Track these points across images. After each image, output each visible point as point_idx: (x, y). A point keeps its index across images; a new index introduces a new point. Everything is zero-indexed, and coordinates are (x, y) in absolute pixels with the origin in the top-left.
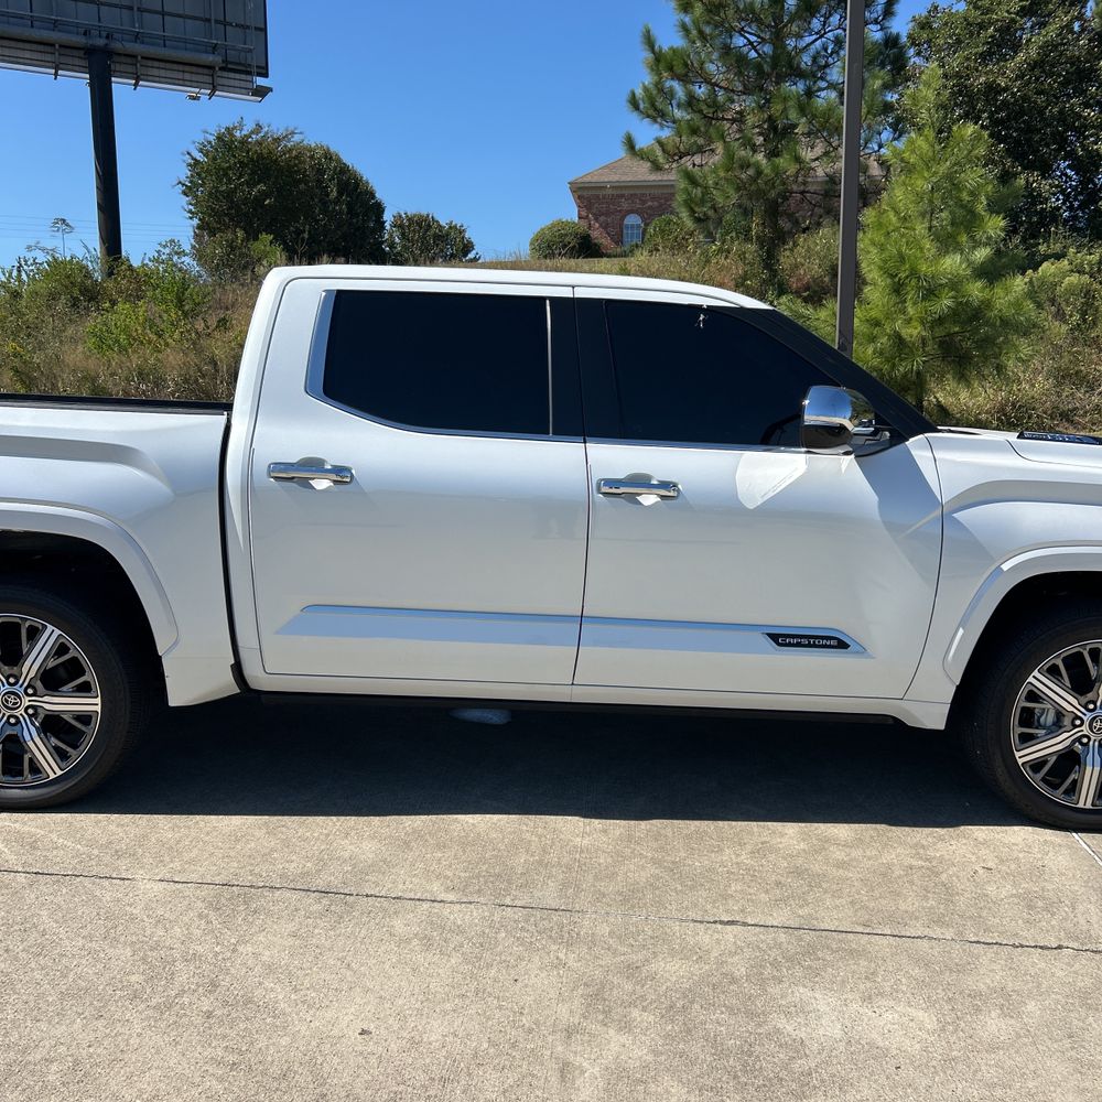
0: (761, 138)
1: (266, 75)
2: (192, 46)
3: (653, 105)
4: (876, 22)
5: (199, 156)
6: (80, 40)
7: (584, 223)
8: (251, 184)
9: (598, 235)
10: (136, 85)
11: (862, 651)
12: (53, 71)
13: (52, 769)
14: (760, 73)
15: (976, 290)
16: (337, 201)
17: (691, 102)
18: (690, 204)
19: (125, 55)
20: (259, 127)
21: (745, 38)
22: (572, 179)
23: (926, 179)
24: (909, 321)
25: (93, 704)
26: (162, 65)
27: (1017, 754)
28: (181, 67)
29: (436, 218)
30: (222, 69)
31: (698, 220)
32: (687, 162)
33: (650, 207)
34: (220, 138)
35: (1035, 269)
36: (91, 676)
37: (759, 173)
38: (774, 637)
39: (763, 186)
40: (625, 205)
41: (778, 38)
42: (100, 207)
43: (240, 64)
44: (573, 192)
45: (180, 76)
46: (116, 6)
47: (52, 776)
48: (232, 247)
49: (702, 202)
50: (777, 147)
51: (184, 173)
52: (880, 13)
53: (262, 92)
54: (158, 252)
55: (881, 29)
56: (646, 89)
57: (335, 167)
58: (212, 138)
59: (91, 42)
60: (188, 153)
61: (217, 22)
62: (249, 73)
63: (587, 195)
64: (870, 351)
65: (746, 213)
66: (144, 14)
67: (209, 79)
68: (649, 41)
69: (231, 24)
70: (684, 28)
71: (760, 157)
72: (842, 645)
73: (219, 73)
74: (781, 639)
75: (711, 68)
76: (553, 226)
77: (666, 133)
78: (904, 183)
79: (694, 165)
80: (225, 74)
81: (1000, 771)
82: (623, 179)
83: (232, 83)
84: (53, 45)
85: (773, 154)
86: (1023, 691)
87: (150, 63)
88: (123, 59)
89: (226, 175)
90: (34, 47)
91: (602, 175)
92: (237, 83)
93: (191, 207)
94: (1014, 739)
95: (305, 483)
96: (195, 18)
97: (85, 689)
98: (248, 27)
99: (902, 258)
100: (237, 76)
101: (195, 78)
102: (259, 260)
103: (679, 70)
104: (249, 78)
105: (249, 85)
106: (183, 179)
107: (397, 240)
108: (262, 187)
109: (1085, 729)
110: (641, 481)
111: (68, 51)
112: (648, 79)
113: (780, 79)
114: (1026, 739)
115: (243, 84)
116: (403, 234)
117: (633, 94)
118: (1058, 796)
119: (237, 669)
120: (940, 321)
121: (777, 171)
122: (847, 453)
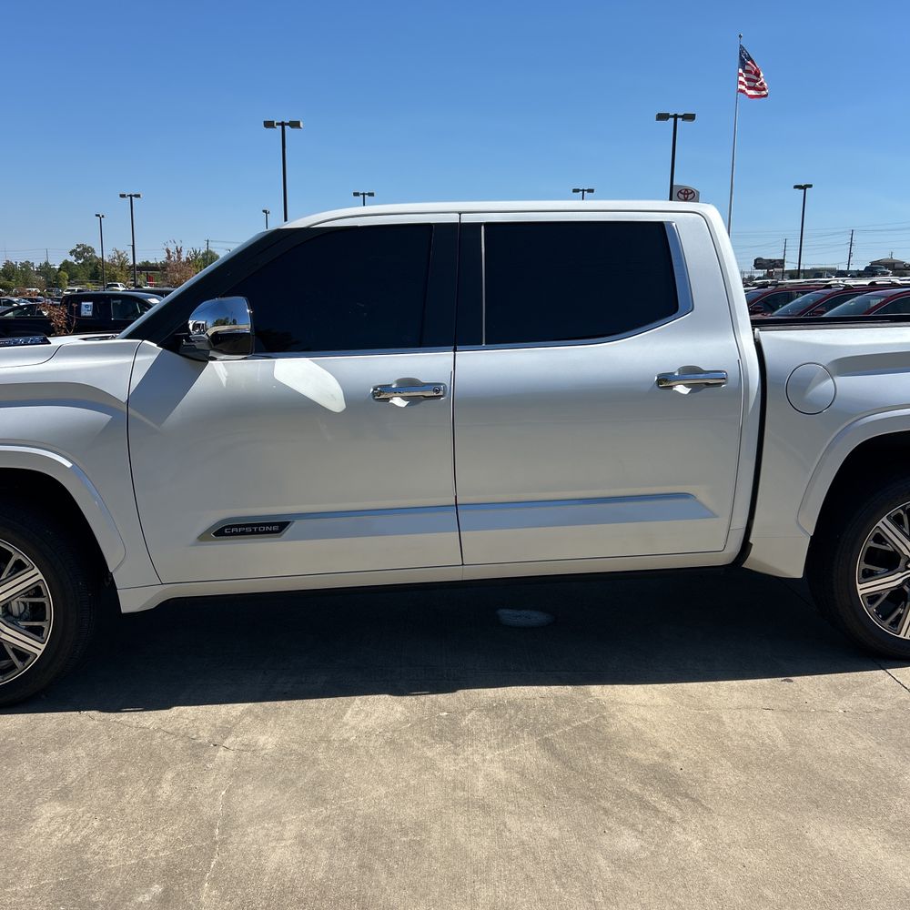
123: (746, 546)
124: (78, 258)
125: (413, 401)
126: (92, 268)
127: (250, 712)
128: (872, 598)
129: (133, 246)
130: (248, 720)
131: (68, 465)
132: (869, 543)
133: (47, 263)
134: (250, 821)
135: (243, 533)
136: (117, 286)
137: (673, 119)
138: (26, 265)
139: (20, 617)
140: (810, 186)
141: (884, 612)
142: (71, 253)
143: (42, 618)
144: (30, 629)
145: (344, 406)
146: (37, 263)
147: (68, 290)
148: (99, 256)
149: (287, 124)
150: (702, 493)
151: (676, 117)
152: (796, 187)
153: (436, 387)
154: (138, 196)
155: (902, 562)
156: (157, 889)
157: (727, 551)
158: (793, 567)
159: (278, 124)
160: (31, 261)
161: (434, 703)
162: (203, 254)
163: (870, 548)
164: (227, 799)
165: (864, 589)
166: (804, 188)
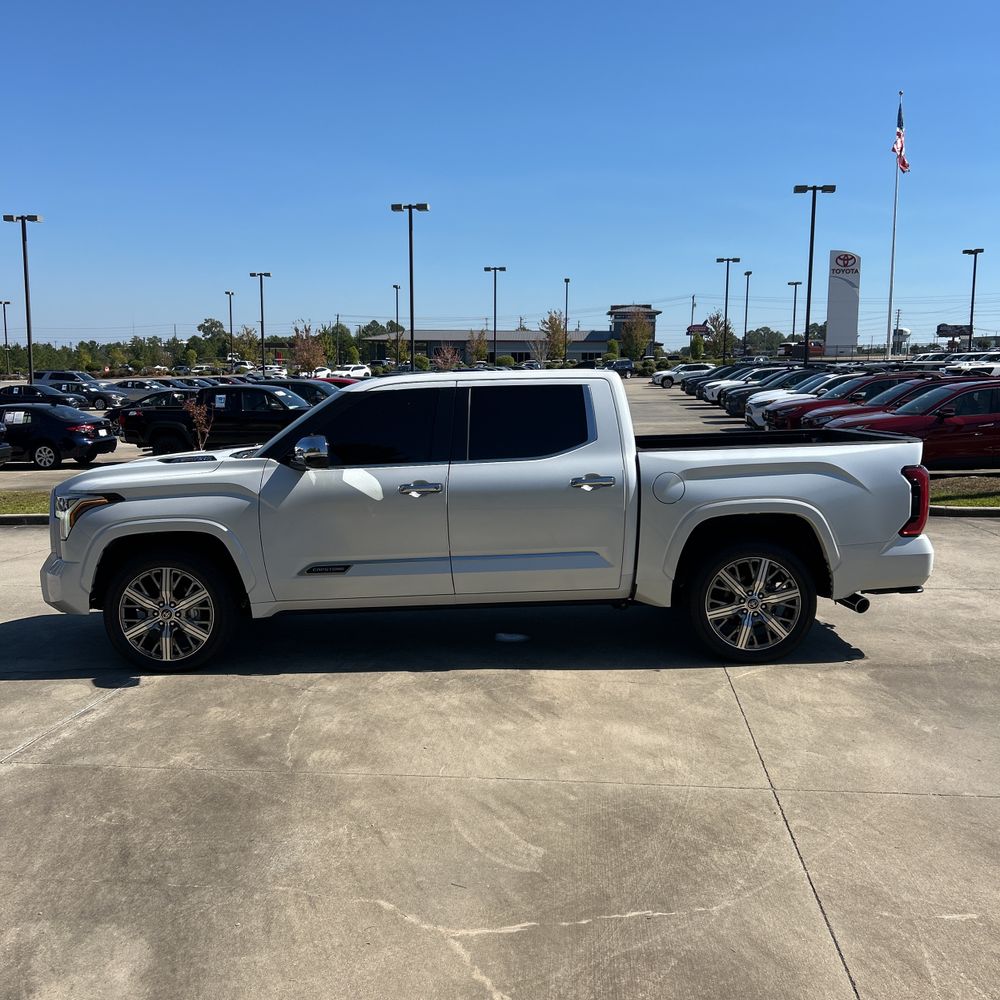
123: (634, 586)
124: (206, 334)
125: (423, 494)
126: (220, 344)
127: (324, 677)
128: (718, 621)
129: (262, 322)
130: (323, 680)
131: (226, 530)
132: (713, 585)
133: (174, 339)
134: (317, 716)
135: (324, 572)
136: (245, 364)
137: (812, 191)
138: (154, 340)
139: (195, 619)
140: (982, 251)
141: (726, 631)
142: (199, 328)
143: (208, 619)
144: (200, 625)
145: (382, 497)
146: (165, 338)
147: (197, 369)
148: (228, 331)
149: (414, 207)
150: (603, 552)
151: (814, 189)
152: (965, 252)
153: (436, 485)
154: (268, 275)
155: (737, 598)
156: (269, 735)
157: (621, 589)
158: (664, 599)
159: (405, 207)
160: (159, 337)
161: (433, 675)
162: (334, 328)
163: (715, 589)
164: (307, 709)
165: (711, 615)
166: (975, 252)
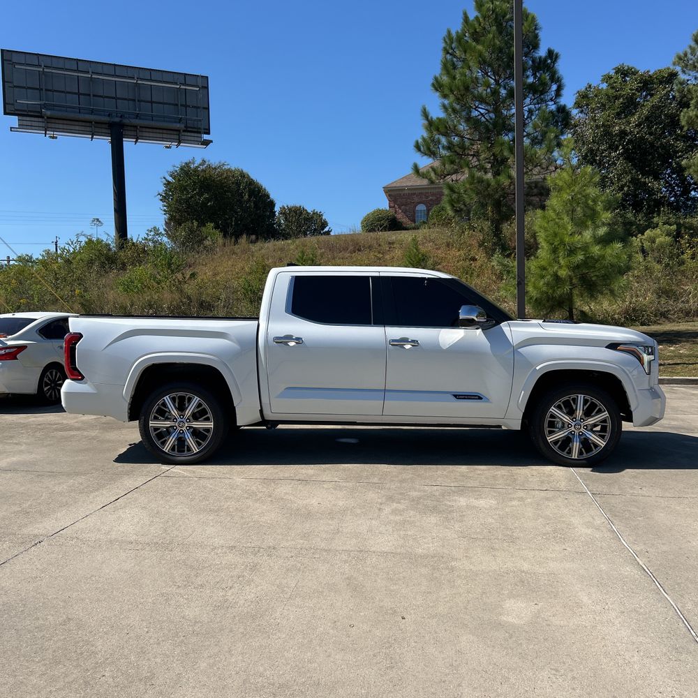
0: (490, 165)
1: (209, 133)
2: (167, 119)
3: (429, 149)
4: (551, 100)
5: (170, 179)
6: (106, 119)
7: (392, 211)
8: (200, 194)
9: (401, 217)
10: (136, 142)
11: (488, 400)
12: (91, 136)
13: (195, 449)
14: (488, 130)
15: (596, 250)
16: (249, 200)
17: (450, 147)
18: (452, 203)
19: (131, 126)
20: (204, 162)
21: (479, 111)
22: (385, 185)
23: (568, 194)
24: (560, 267)
25: (210, 425)
26: (150, 130)
27: (548, 438)
28: (161, 131)
29: (305, 208)
30: (184, 131)
31: (456, 211)
32: (449, 179)
33: (431, 200)
34: (182, 169)
35: (643, 234)
36: (210, 415)
37: (489, 185)
38: (455, 396)
39: (491, 192)
40: (416, 199)
41: (497, 111)
42: (115, 210)
43: (195, 128)
44: (386, 192)
45: (161, 135)
46: (125, 99)
47: (195, 452)
48: (191, 231)
49: (458, 201)
50: (498, 170)
51: (162, 189)
52: (553, 95)
53: (207, 143)
54: (147, 234)
55: (555, 103)
56: (424, 139)
57: (247, 182)
58: (177, 169)
59: (112, 120)
60: (164, 178)
61: (181, 105)
62: (200, 133)
63: (394, 194)
64: (542, 283)
65: (483, 206)
66: (142, 103)
67: (177, 137)
68: (425, 114)
69: (189, 106)
70: (444, 106)
71: (489, 176)
72: (480, 398)
73: (183, 134)
74: (458, 396)
75: (461, 128)
76: (374, 212)
77: (437, 164)
78: (557, 196)
79: (453, 181)
80: (186, 134)
81: (542, 444)
82: (415, 184)
83: (189, 138)
84: (91, 122)
85: (497, 174)
86: (548, 415)
87: (144, 130)
88: (129, 128)
89: (185, 189)
90: (80, 123)
91: (402, 182)
92: (192, 138)
93: (165, 208)
94: (546, 432)
95: (286, 344)
96: (170, 104)
97: (207, 419)
98: (199, 108)
99: (556, 235)
100: (193, 134)
101: (169, 136)
102: (207, 237)
103: (442, 130)
104: (199, 135)
105: (199, 139)
106: (161, 192)
107: (282, 222)
108: (206, 196)
109: (573, 429)
110: (405, 340)
111: (99, 125)
112: (426, 135)
113: (499, 134)
114: (551, 433)
115: (196, 139)
116: (286, 218)
117: (417, 142)
118: (564, 454)
119: (261, 411)
120: (578, 267)
121: (498, 184)
122: (477, 329)
